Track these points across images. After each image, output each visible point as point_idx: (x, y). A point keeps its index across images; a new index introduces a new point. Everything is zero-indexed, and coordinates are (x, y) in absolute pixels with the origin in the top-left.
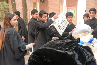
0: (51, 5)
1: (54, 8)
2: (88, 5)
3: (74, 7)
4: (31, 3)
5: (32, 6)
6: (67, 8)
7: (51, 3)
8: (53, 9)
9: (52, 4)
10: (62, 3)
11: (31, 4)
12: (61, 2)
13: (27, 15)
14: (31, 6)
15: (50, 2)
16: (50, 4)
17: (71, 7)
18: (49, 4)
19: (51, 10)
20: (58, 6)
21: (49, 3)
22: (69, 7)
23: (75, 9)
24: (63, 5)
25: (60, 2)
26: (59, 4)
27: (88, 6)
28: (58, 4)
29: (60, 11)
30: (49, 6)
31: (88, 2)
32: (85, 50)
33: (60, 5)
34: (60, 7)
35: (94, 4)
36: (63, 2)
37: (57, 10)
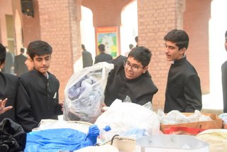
0: (47, 23)
1: (55, 30)
2: (141, 25)
3: (114, 29)
6: (96, 32)
7: (46, 17)
8: (53, 33)
10: (76, 18)
12: (74, 14)
15: (45, 14)
16: (45, 21)
17: (105, 29)
18: (41, 20)
20: (65, 26)
21: (41, 17)
22: (100, 30)
23: (117, 33)
25: (72, 15)
26: (68, 19)
27: (141, 28)
28: (65, 19)
29: (71, 40)
30: (41, 24)
31: (140, 16)
33: (70, 23)
34: (70, 28)
35: (157, 22)
36: (81, 16)
37: (63, 36)
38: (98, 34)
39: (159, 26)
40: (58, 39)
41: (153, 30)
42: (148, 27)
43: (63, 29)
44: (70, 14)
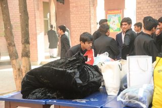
0: (75, 9)
1: (80, 13)
2: (138, 9)
3: (119, 12)
4: (38, 4)
5: (40, 9)
7: (74, 4)
8: (79, 15)
9: (76, 7)
10: (94, 5)
11: (38, 6)
12: (93, 2)
13: (28, 27)
14: (38, 9)
15: (73, 3)
16: (73, 7)
17: (113, 12)
18: (71, 7)
19: (75, 18)
20: (86, 10)
21: (71, 5)
22: (109, 12)
23: (121, 14)
24: (96, 7)
25: (91, 3)
26: (88, 6)
29: (90, 20)
31: (138, 3)
32: (91, 69)
33: (90, 9)
34: (90, 11)
35: (150, 7)
36: (97, 3)
37: (85, 17)
38: (108, 15)
39: (151, 10)
40: (81, 20)
41: (147, 12)
42: (143, 11)
43: (85, 12)
44: (90, 2)
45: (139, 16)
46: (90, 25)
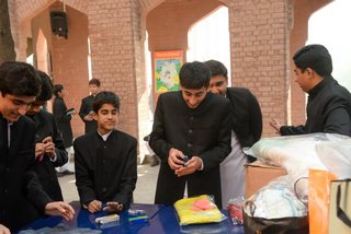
0: (100, 44)
1: (111, 53)
2: (235, 46)
3: (178, 53)
6: (153, 58)
7: (99, 36)
8: (109, 58)
10: (140, 38)
12: (139, 32)
15: (96, 32)
19: (101, 63)
20: (125, 47)
22: (159, 54)
24: (143, 42)
25: (135, 33)
26: (130, 38)
27: (234, 50)
28: (125, 38)
29: (134, 67)
31: (234, 35)
33: (133, 44)
34: (133, 50)
35: (258, 43)
37: (123, 62)
38: (156, 60)
39: (260, 48)
40: (115, 66)
41: (253, 53)
42: (246, 49)
43: (123, 52)
44: (132, 31)
45: (238, 60)
46: (135, 77)
